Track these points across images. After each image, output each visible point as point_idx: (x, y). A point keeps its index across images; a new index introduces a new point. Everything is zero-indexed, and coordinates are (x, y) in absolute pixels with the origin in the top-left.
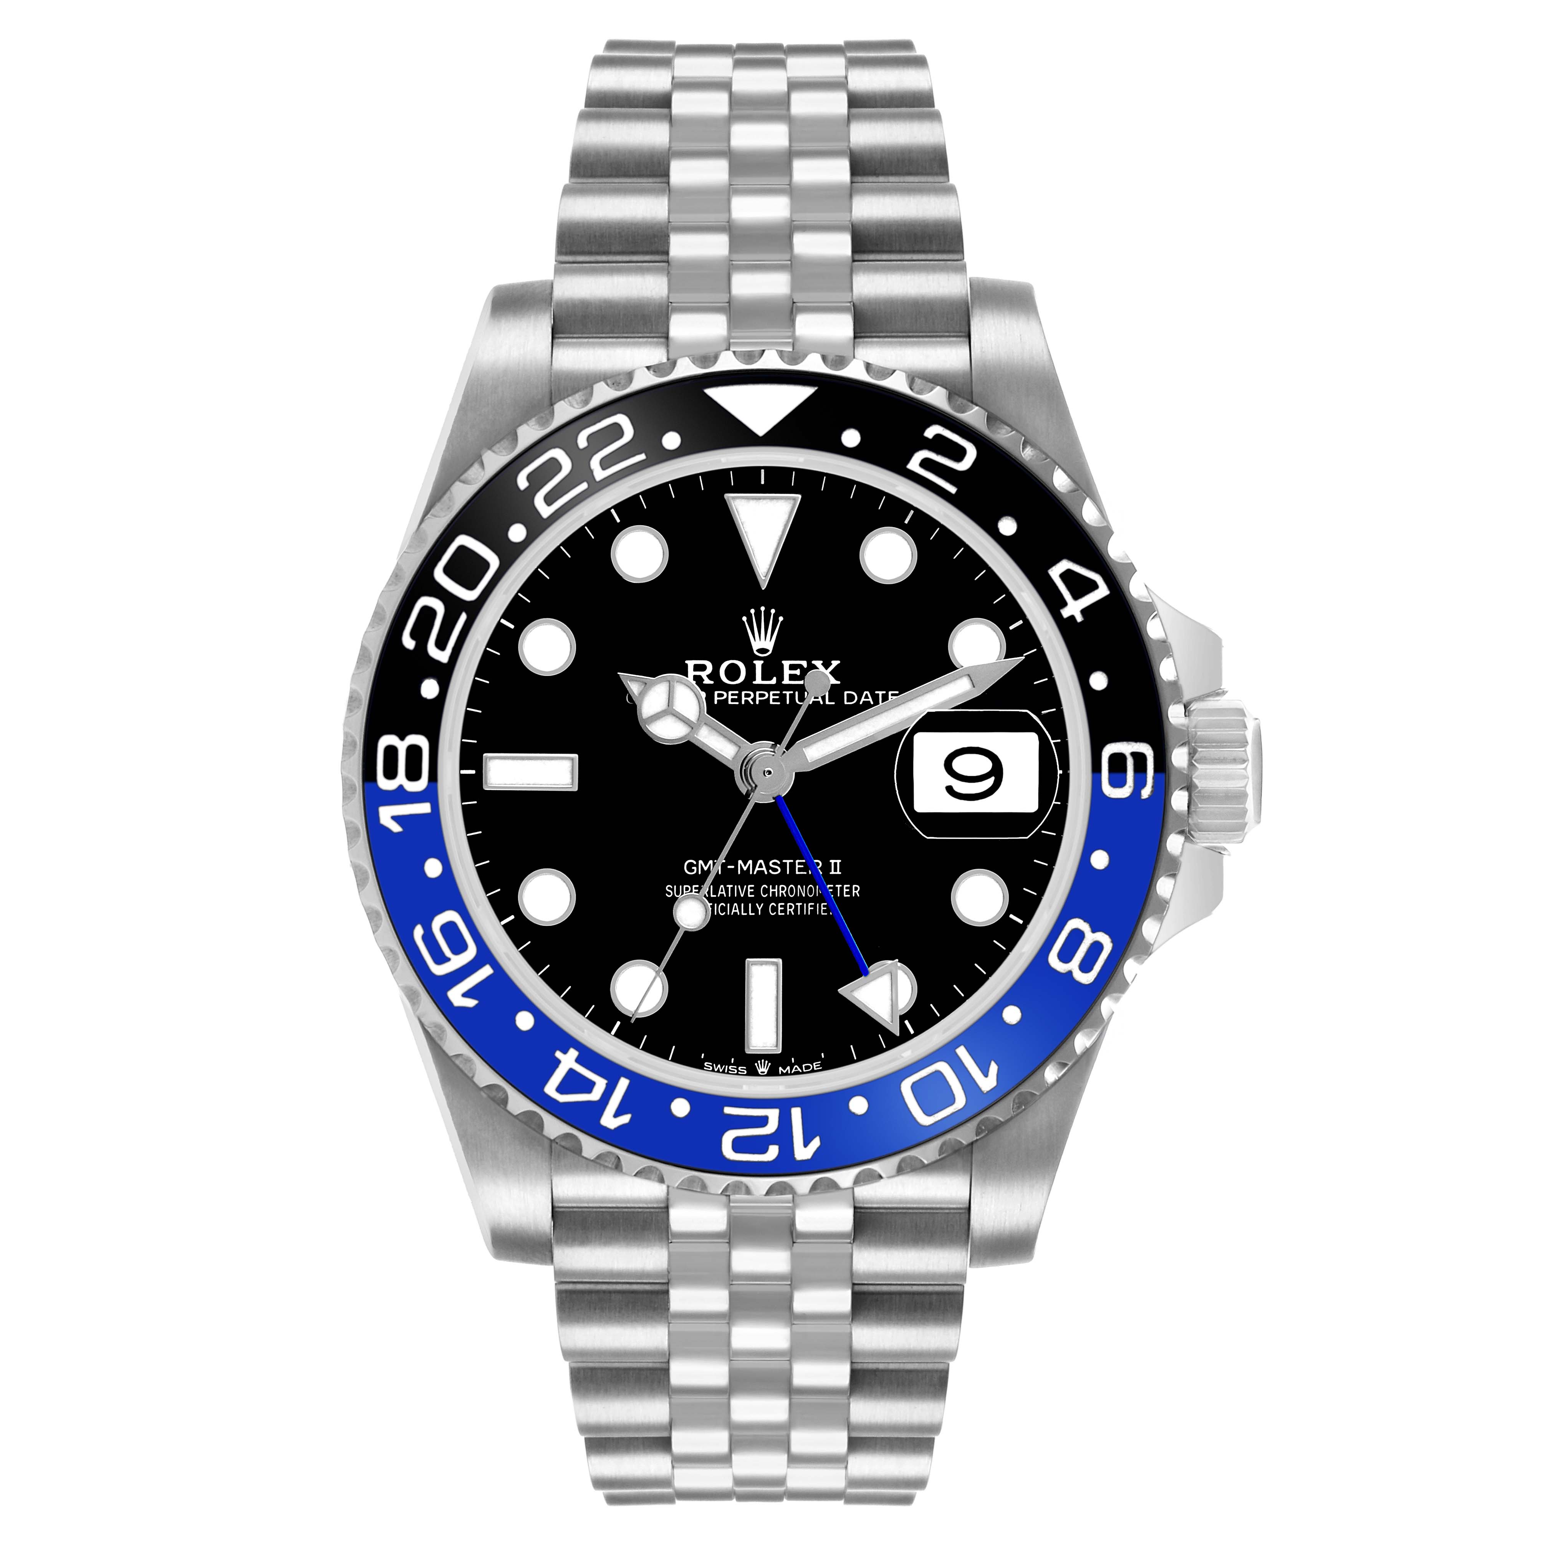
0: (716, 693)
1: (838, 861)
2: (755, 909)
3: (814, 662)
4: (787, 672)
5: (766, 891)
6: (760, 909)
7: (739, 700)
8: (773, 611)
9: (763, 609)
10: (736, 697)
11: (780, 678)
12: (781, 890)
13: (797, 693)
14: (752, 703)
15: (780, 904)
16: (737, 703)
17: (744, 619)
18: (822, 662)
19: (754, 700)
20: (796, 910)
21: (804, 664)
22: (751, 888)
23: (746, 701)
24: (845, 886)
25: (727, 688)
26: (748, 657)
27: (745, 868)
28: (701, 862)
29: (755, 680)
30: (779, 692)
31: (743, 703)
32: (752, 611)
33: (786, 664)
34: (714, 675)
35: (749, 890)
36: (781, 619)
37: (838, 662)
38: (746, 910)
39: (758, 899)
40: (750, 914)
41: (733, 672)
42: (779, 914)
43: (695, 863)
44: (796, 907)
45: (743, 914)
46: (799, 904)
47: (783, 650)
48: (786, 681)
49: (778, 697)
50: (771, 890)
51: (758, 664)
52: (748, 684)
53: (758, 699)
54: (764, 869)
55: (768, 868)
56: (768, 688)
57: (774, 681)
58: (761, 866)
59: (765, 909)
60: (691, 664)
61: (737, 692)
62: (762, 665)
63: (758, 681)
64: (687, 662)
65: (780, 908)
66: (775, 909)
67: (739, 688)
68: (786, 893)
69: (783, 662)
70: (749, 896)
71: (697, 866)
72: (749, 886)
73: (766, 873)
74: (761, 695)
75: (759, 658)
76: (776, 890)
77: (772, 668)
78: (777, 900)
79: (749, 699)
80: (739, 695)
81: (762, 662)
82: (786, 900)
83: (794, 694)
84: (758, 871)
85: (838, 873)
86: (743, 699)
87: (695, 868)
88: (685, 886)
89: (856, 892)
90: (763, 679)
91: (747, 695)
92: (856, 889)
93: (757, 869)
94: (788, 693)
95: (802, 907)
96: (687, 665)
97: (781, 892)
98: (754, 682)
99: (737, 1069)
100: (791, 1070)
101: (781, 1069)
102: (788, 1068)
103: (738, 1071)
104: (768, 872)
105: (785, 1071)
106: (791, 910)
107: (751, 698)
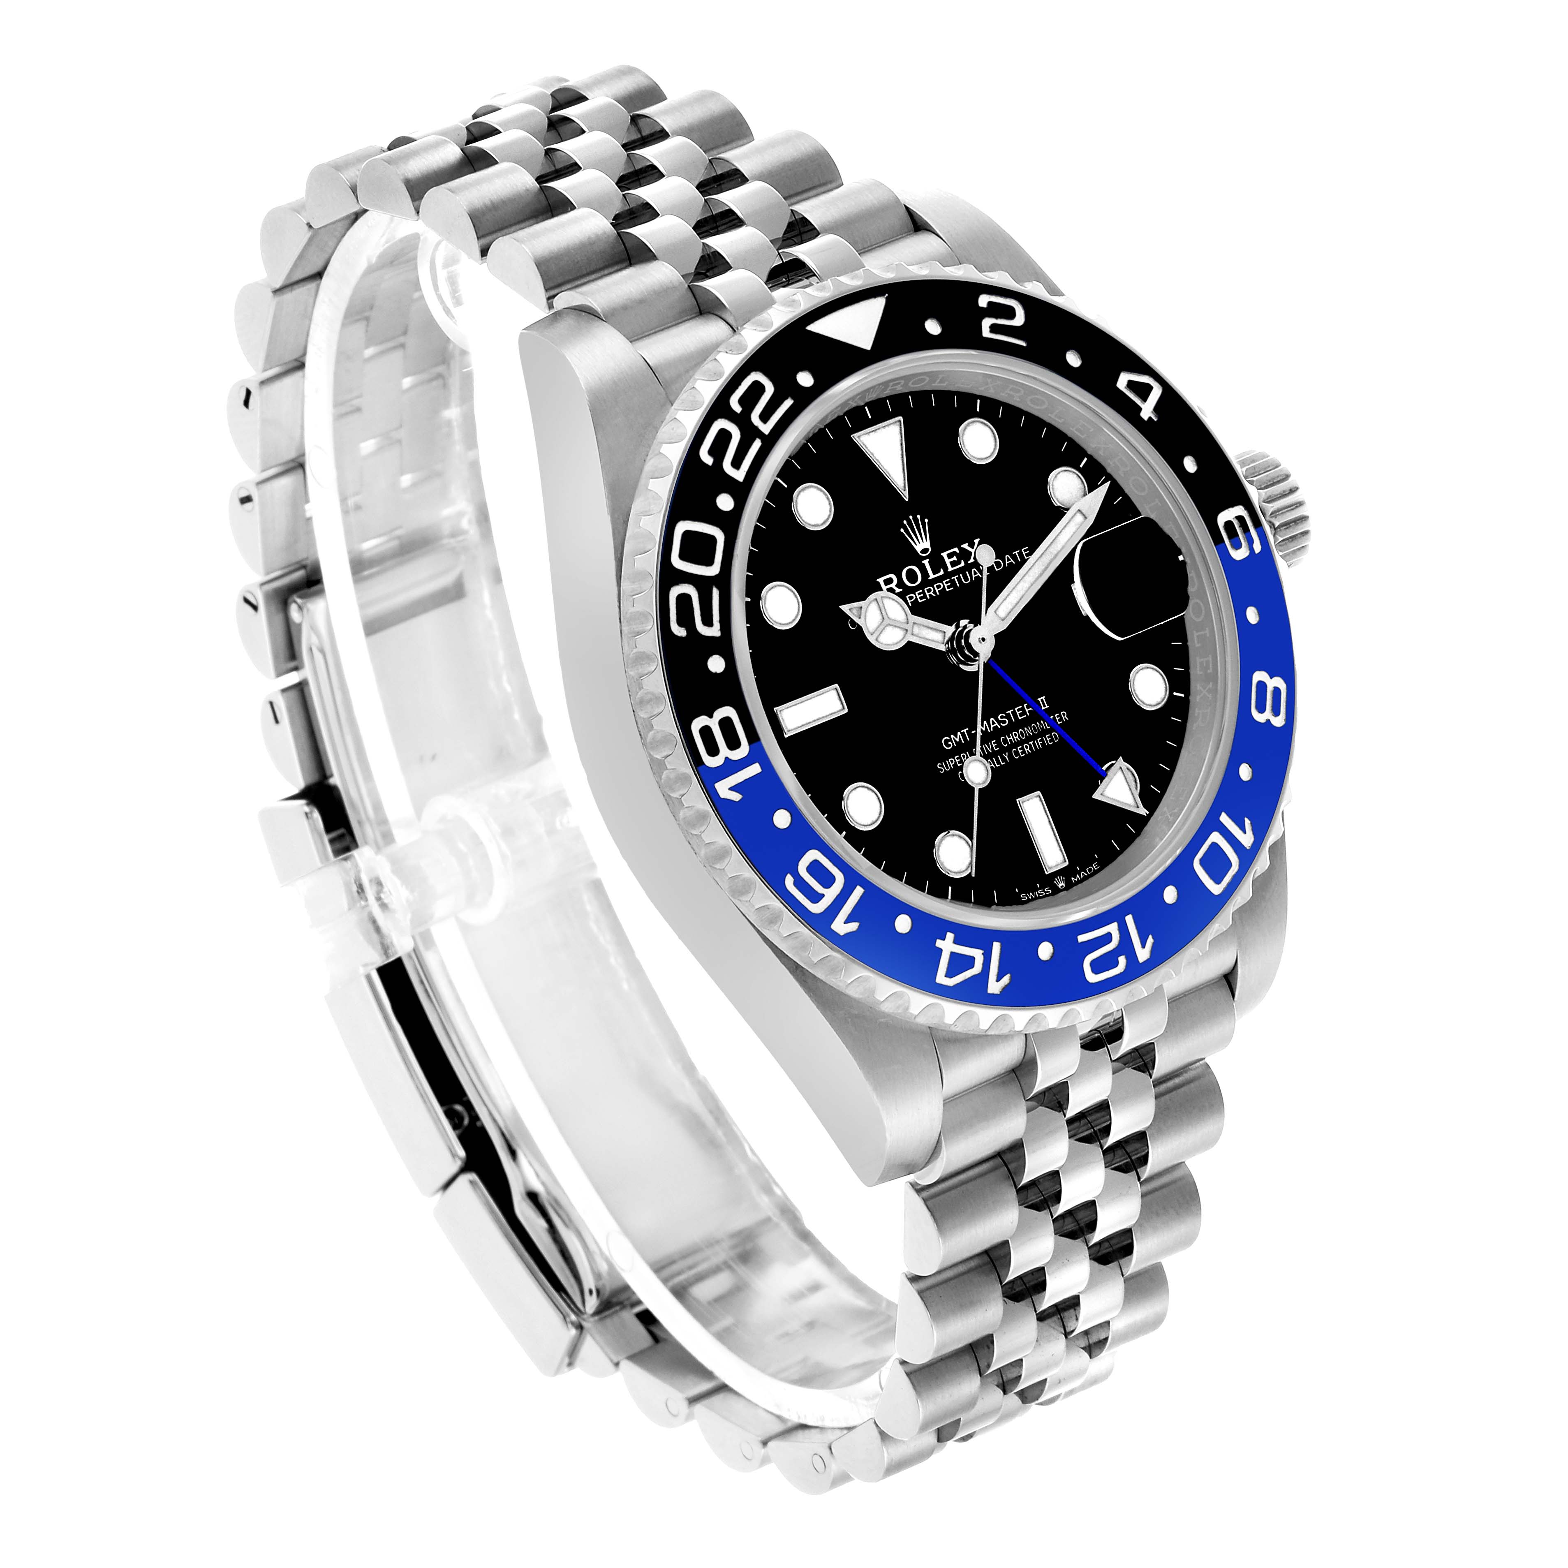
0: (907, 597)
1: (1043, 698)
2: (1004, 759)
3: (962, 546)
4: (948, 561)
5: (1005, 741)
6: (1007, 757)
7: (925, 596)
8: (919, 517)
9: (911, 517)
10: (922, 595)
11: (946, 568)
12: (1014, 737)
13: (961, 575)
14: (934, 595)
15: (1018, 748)
16: (925, 600)
17: (902, 530)
18: (967, 544)
19: (935, 592)
20: (1031, 748)
21: (956, 550)
22: (994, 743)
23: (930, 595)
24: (1056, 715)
25: (913, 590)
26: (917, 560)
27: (984, 729)
28: (952, 736)
29: (929, 576)
30: (949, 580)
31: (929, 598)
32: (905, 522)
33: (944, 555)
34: (900, 584)
35: (994, 745)
36: (926, 520)
37: (978, 539)
38: (998, 762)
39: (1002, 750)
40: (1002, 764)
41: (912, 576)
42: (1022, 756)
43: (949, 738)
44: (1030, 745)
45: (997, 766)
46: (1031, 743)
47: (938, 546)
48: (950, 569)
49: (949, 584)
50: (1008, 739)
51: (926, 562)
52: (926, 582)
53: (937, 590)
54: (997, 724)
55: (999, 722)
56: (940, 579)
57: (942, 572)
58: (994, 723)
59: (1010, 756)
60: (881, 580)
61: (921, 591)
62: (929, 562)
63: (932, 576)
64: (878, 580)
65: (1020, 751)
66: (1017, 753)
67: (921, 586)
68: (1019, 737)
69: (942, 554)
70: (996, 750)
71: (951, 740)
72: (992, 742)
73: (999, 727)
74: (939, 587)
75: (925, 558)
76: (1011, 738)
77: (938, 563)
78: (1015, 745)
79: (931, 593)
80: (923, 592)
81: (928, 560)
82: (1021, 743)
83: (960, 576)
84: (993, 728)
85: (1047, 707)
86: (927, 594)
87: (950, 743)
88: (950, 760)
89: (1065, 718)
90: (934, 574)
91: (929, 591)
92: (1064, 714)
93: (992, 726)
94: (955, 578)
95: (1034, 744)
96: (879, 582)
97: (1015, 738)
98: (929, 578)
99: (1044, 891)
100: (1080, 876)
101: (1073, 878)
102: (1078, 876)
103: (1046, 892)
104: (1000, 725)
105: (1076, 880)
106: (1028, 749)
107: (932, 592)
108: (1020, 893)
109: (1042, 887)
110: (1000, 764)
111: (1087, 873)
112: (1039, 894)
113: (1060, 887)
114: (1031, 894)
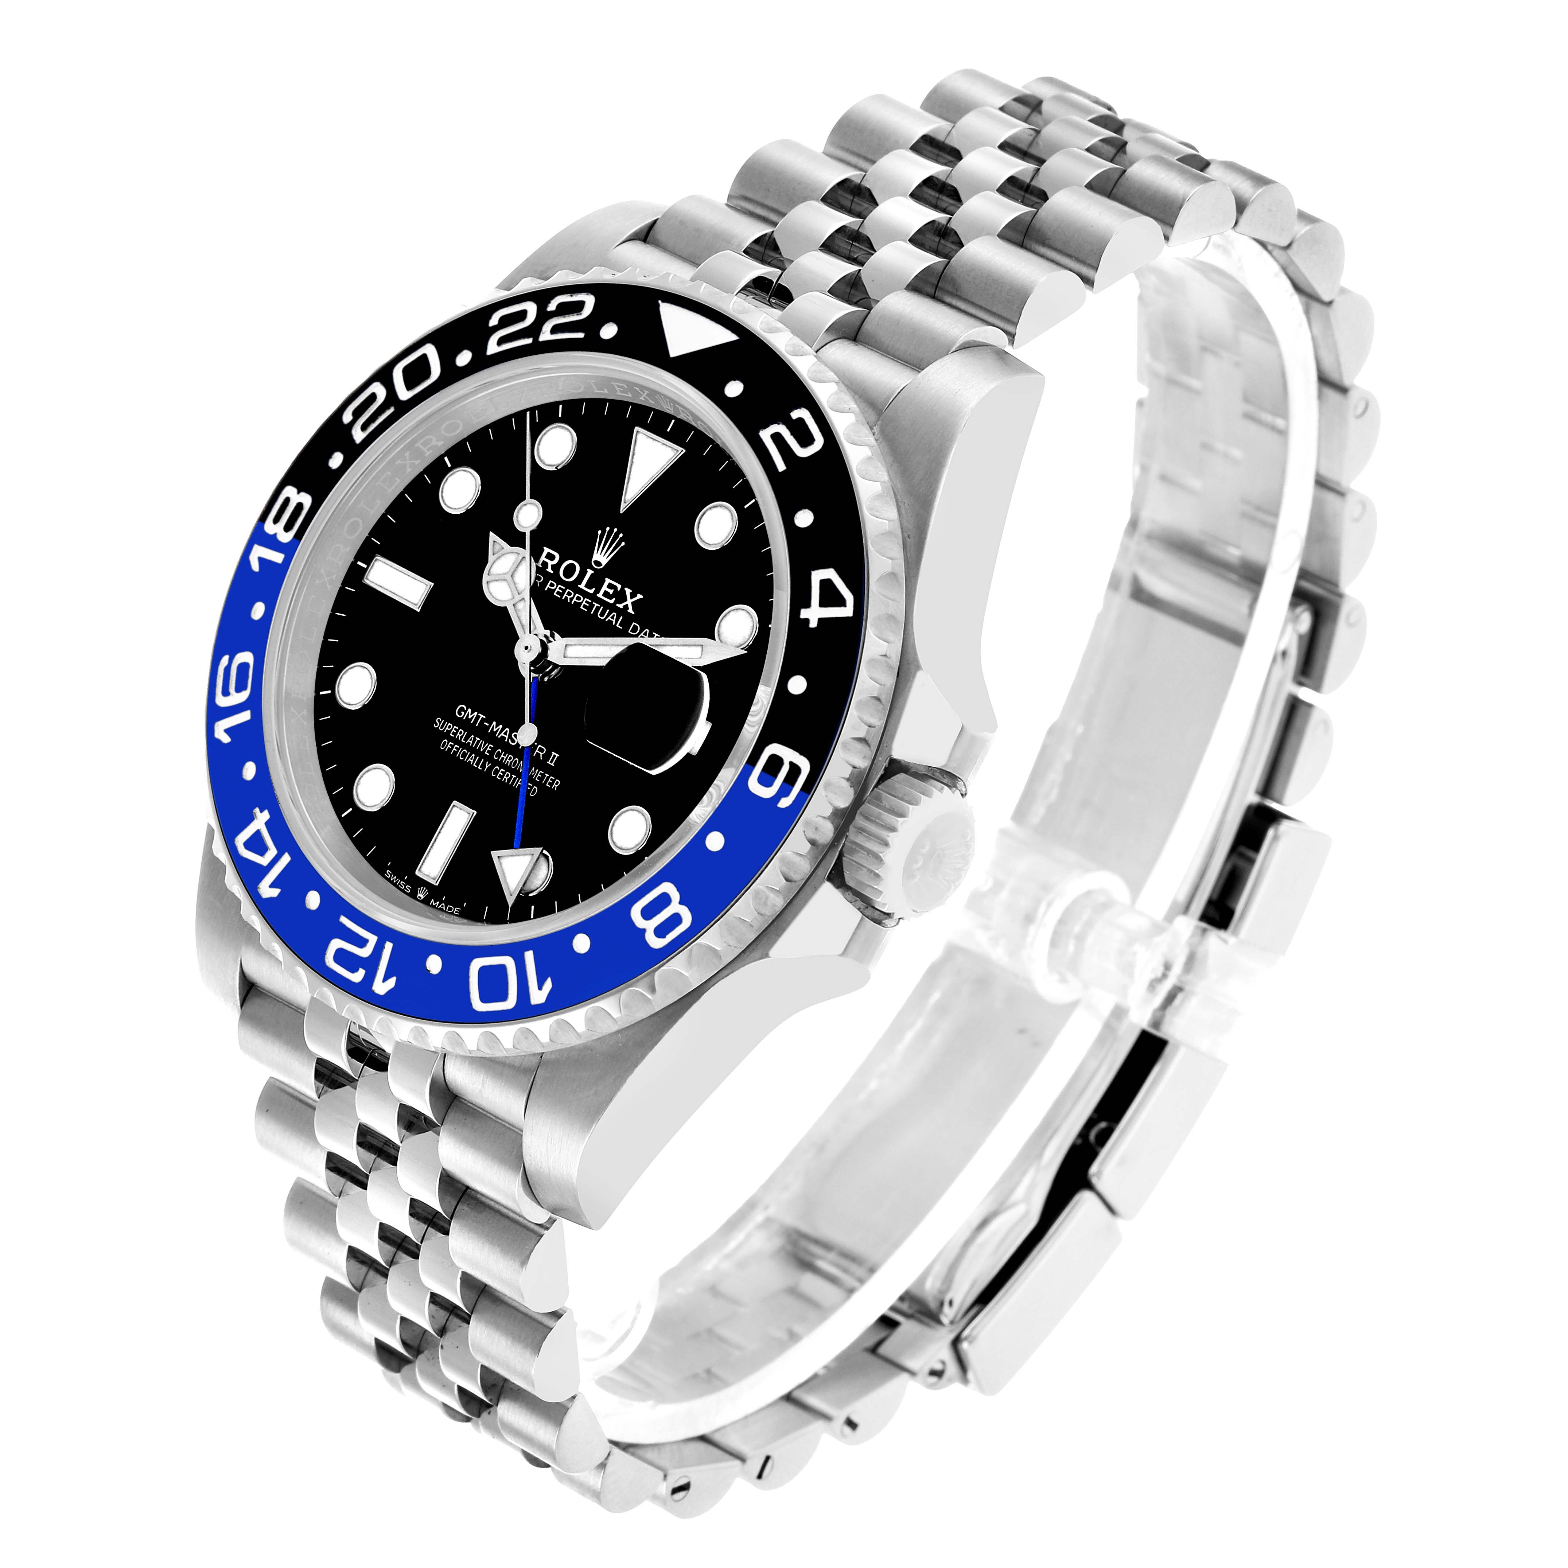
0: (550, 582)
1: (557, 755)
2: (483, 766)
3: (626, 589)
4: (604, 588)
5: (499, 755)
6: (487, 767)
7: (562, 595)
8: (621, 535)
9: (616, 530)
10: (561, 591)
11: (597, 591)
12: (508, 759)
13: (602, 607)
14: (569, 601)
15: (502, 770)
16: (559, 597)
17: (600, 532)
18: (631, 591)
19: (571, 599)
20: (509, 780)
21: (619, 587)
22: (490, 747)
23: (566, 598)
24: (551, 777)
25: (559, 581)
26: (586, 563)
27: (495, 730)
28: (469, 710)
29: (580, 584)
30: (590, 601)
31: (563, 598)
32: (608, 529)
33: (608, 581)
34: (556, 568)
35: (488, 749)
36: (623, 544)
37: (642, 597)
38: (478, 764)
39: (490, 759)
40: (479, 768)
41: (570, 571)
42: (498, 777)
43: (465, 709)
44: (511, 777)
45: (474, 765)
46: (514, 776)
47: (610, 570)
48: (600, 595)
49: (588, 605)
50: (502, 756)
51: (590, 572)
52: (574, 586)
53: (575, 599)
54: (507, 737)
55: (510, 737)
56: (585, 594)
57: (592, 591)
58: (505, 734)
59: (490, 769)
60: (547, 550)
61: (564, 588)
62: (592, 574)
63: (582, 586)
64: (545, 548)
65: (500, 773)
66: (497, 772)
67: (568, 585)
68: (511, 763)
69: (606, 579)
70: (486, 753)
71: (465, 712)
72: (490, 745)
73: (506, 740)
74: (578, 598)
75: (592, 568)
76: (505, 757)
77: (595, 582)
78: (502, 765)
79: (569, 597)
80: (564, 591)
81: (593, 572)
82: (507, 768)
83: (600, 607)
84: (502, 736)
85: (553, 765)
86: (565, 595)
87: (463, 713)
88: (449, 724)
89: (555, 786)
90: (586, 586)
91: (569, 594)
92: (557, 783)
93: (502, 734)
94: (596, 605)
95: (515, 779)
96: (544, 550)
97: (508, 760)
98: (579, 586)
99: (405, 886)
100: (439, 906)
101: (433, 900)
102: (438, 903)
103: (405, 888)
104: (508, 740)
105: (434, 904)
106: (507, 778)
107: (571, 597)
108: (389, 868)
109: (407, 882)
110: (478, 766)
111: (446, 908)
112: (399, 884)
113: (419, 895)
114: (395, 877)
